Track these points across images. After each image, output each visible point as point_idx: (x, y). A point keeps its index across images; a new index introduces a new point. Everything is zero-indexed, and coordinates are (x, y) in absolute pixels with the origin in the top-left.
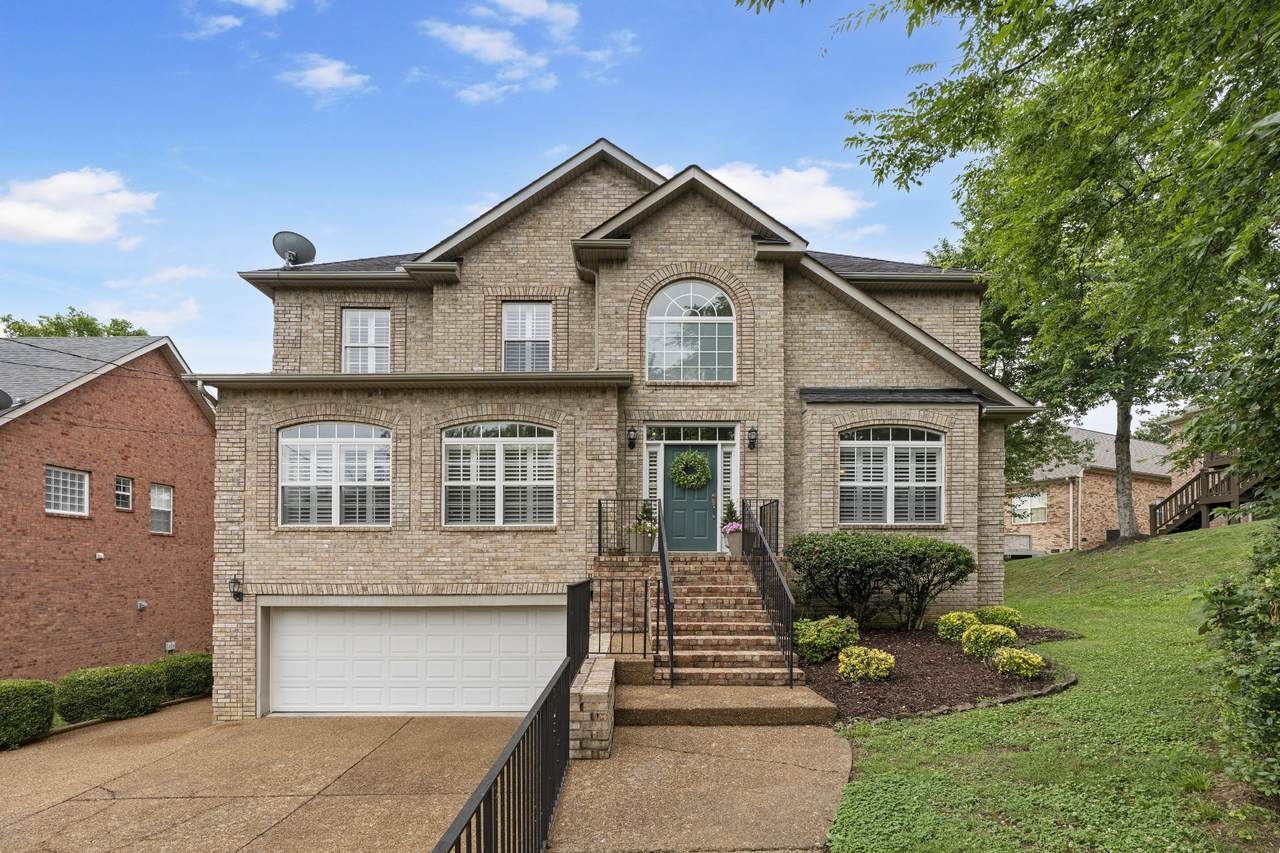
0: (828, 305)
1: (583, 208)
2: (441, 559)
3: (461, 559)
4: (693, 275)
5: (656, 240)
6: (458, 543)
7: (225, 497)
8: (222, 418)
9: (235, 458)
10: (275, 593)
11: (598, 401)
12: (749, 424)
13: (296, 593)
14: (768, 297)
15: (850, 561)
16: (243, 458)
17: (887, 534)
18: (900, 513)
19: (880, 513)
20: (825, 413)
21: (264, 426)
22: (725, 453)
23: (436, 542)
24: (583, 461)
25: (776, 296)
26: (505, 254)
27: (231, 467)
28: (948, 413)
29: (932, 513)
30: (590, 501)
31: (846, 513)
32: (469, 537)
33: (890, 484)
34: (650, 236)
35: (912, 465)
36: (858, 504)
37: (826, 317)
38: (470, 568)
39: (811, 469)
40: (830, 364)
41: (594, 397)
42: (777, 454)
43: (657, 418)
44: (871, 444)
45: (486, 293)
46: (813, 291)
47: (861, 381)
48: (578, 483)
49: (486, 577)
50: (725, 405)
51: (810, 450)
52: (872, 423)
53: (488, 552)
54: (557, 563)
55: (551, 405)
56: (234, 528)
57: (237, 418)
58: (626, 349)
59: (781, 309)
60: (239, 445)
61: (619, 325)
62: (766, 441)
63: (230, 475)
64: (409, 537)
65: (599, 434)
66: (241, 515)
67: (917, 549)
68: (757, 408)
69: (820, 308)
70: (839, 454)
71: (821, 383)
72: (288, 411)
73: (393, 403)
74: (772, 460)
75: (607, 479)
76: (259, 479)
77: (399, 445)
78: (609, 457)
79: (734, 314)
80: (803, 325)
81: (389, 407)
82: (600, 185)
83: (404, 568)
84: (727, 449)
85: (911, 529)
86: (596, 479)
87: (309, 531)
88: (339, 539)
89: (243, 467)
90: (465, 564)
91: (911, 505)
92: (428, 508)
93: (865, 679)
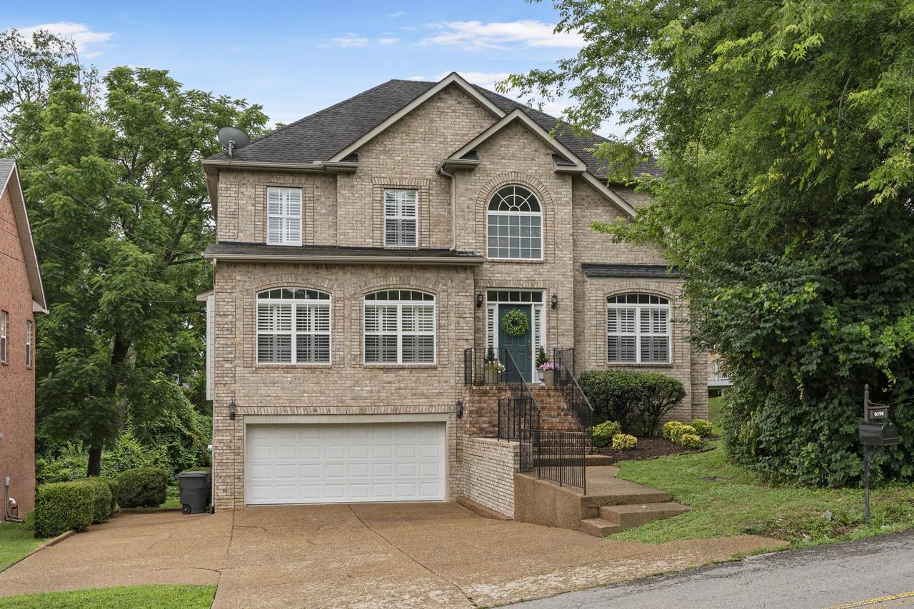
0: (599, 202)
1: (438, 119)
2: (364, 388)
3: (377, 388)
4: (516, 182)
5: (492, 155)
6: (376, 376)
7: (222, 342)
8: (220, 284)
9: (229, 313)
10: (256, 413)
11: (462, 275)
12: (552, 291)
13: (270, 413)
14: (563, 199)
15: (616, 389)
16: (234, 313)
17: (636, 370)
18: (645, 356)
19: (631, 356)
20: (598, 283)
21: (248, 290)
22: (536, 311)
23: (361, 376)
24: (453, 318)
25: (568, 199)
26: (386, 152)
27: (226, 320)
28: (672, 285)
29: (664, 355)
30: (458, 347)
31: (611, 356)
32: (382, 372)
33: (638, 334)
34: (489, 152)
35: (651, 321)
36: (619, 349)
37: (598, 211)
38: (382, 394)
39: (590, 323)
40: (600, 246)
41: (459, 272)
42: (569, 313)
43: (494, 286)
44: (626, 306)
45: (374, 182)
46: (589, 193)
47: (619, 258)
48: (450, 334)
49: (393, 401)
50: (536, 277)
51: (590, 310)
52: (627, 291)
53: (394, 383)
54: (436, 391)
55: (432, 278)
56: (227, 365)
57: (230, 284)
58: (474, 235)
59: (571, 208)
60: (231, 304)
61: (470, 216)
62: (562, 303)
63: (225, 326)
64: (343, 372)
65: (462, 299)
66: (233, 356)
67: (651, 382)
68: (556, 279)
69: (594, 205)
70: (607, 313)
71: (595, 260)
72: (264, 279)
73: (332, 274)
74: (566, 316)
75: (468, 331)
76: (245, 329)
77: (337, 305)
78: (469, 315)
79: (541, 210)
80: (584, 217)
81: (329, 277)
82: (450, 102)
83: (341, 395)
84: (538, 308)
85: (651, 367)
86: (461, 331)
87: (279, 368)
88: (298, 374)
89: (233, 320)
90: (379, 392)
91: (651, 349)
92: (356, 351)
93: (624, 449)
